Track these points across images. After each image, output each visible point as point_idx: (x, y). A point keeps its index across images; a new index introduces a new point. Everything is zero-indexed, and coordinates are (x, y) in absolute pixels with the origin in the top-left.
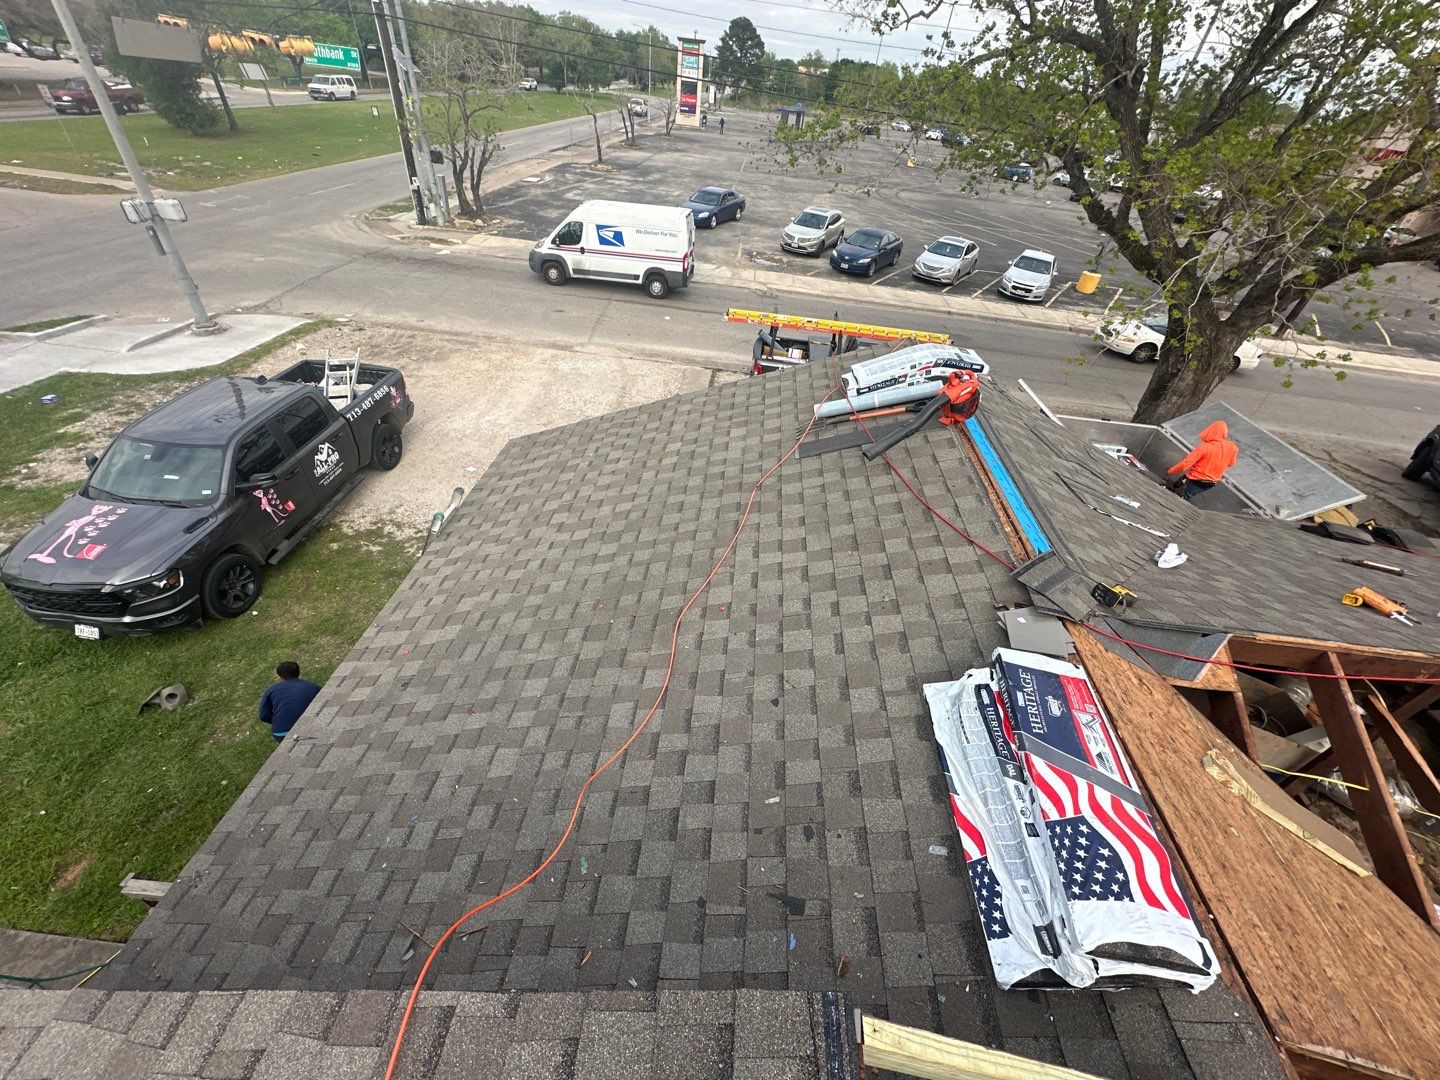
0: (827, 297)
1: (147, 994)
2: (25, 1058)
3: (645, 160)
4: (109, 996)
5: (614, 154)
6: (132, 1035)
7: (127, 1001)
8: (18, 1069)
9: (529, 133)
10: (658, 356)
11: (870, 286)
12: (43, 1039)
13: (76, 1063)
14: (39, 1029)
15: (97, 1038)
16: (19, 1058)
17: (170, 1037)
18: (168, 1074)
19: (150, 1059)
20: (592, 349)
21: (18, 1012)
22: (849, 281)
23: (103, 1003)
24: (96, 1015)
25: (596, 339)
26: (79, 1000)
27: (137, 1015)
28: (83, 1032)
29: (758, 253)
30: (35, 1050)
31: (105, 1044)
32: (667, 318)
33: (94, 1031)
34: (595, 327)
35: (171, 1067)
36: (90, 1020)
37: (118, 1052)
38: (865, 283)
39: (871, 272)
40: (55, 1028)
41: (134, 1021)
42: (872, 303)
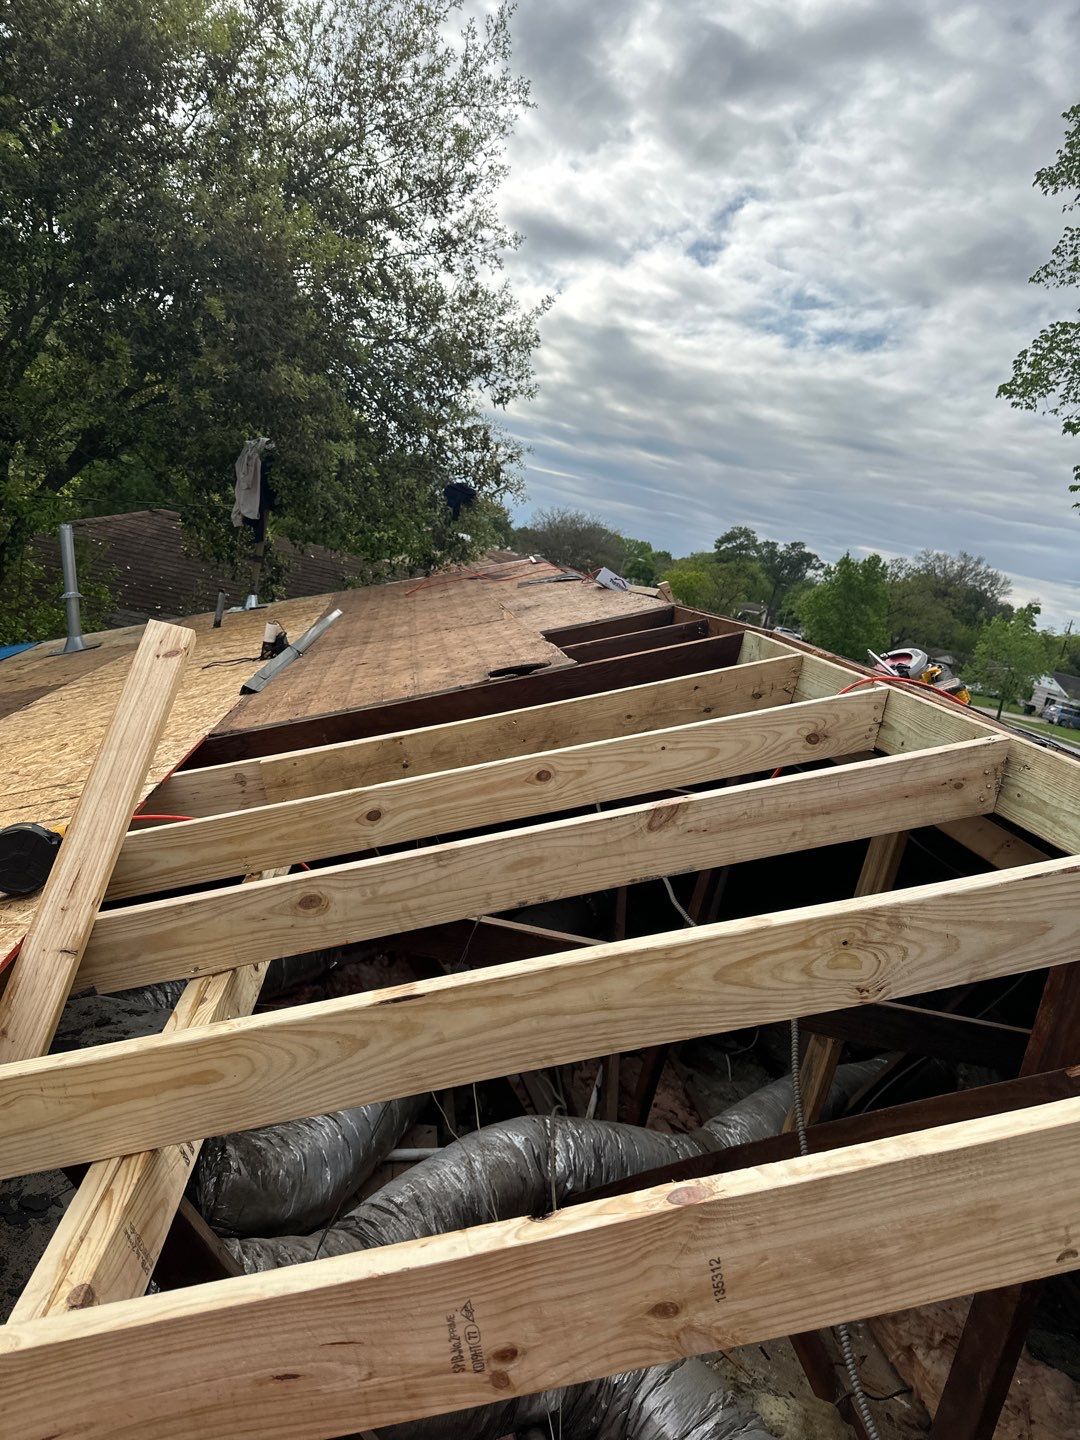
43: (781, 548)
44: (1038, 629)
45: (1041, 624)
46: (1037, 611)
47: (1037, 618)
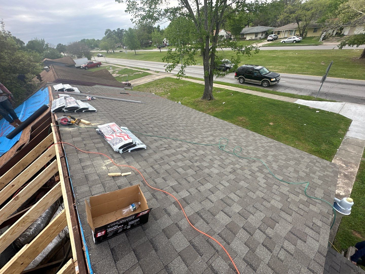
1: (324, 266)
2: (312, 238)
4: (324, 256)
6: (313, 261)
7: (322, 260)
8: (310, 237)
12: (315, 242)
13: (308, 248)
14: (318, 241)
15: (313, 253)
16: (312, 237)
17: (310, 270)
18: (301, 268)
19: (306, 264)
21: (323, 237)
23: (323, 255)
24: (319, 253)
26: (324, 249)
27: (318, 263)
28: (316, 250)
30: (313, 240)
31: (312, 255)
33: (315, 253)
35: (302, 269)
36: (318, 252)
37: (309, 258)
40: (318, 244)
41: (316, 262)
43: (116, 31)
44: (161, 30)
45: (161, 28)
46: (159, 26)
47: (160, 28)
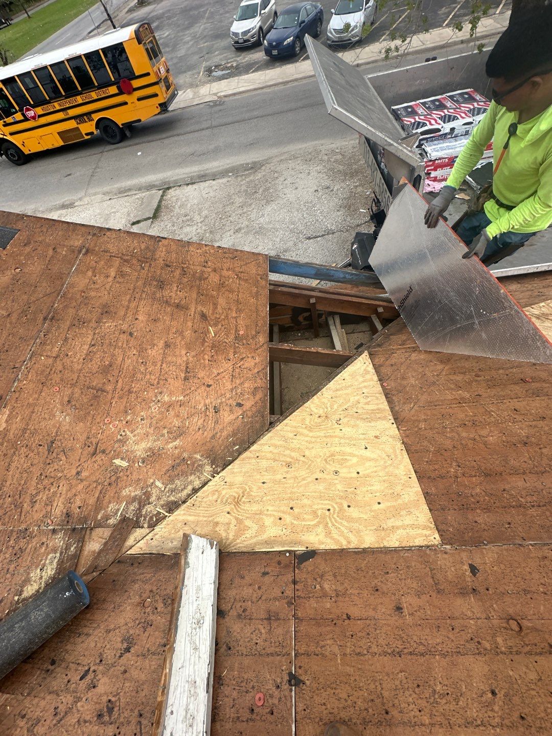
0: (262, 88)
3: (150, 13)
5: (132, 16)
9: (75, 24)
10: (130, 190)
11: (298, 64)
20: (86, 200)
22: (281, 66)
25: (91, 191)
29: (216, 66)
32: (139, 153)
34: (90, 180)
38: (292, 63)
39: (297, 49)
42: (296, 80)
